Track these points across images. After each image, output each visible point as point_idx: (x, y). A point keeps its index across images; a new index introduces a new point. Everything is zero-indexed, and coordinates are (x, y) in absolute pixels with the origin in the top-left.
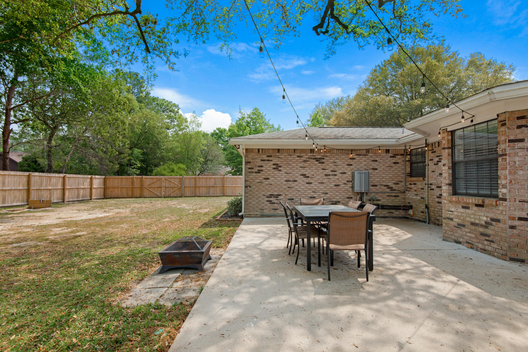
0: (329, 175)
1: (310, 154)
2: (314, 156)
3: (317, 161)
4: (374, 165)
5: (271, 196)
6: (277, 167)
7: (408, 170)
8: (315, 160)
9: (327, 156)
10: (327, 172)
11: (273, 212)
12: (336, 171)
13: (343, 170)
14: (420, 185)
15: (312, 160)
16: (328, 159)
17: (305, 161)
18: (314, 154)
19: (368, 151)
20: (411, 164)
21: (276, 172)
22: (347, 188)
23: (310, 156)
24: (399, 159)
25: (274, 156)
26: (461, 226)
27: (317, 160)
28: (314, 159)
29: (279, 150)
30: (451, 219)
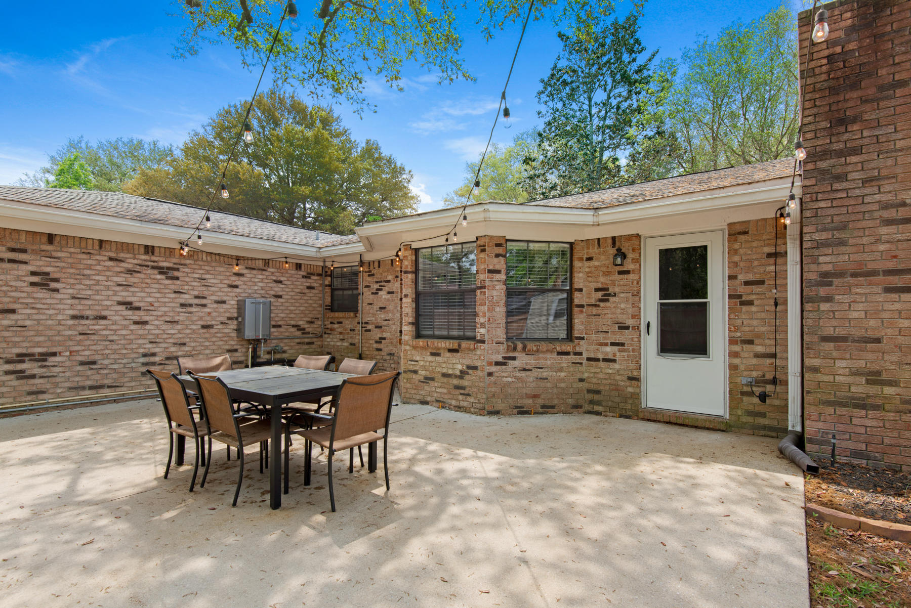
0: (191, 305)
1: (144, 257)
2: (154, 262)
3: (160, 273)
4: (278, 289)
5: (21, 357)
6: (44, 281)
7: (328, 300)
8: (156, 272)
9: (185, 265)
10: (186, 298)
11: (28, 401)
12: (205, 298)
13: (221, 296)
14: (348, 324)
15: (150, 271)
16: (187, 270)
17: (130, 272)
18: (154, 258)
19: (267, 262)
20: (333, 290)
21: (41, 294)
22: (226, 331)
23: (145, 260)
24: (315, 281)
25: (34, 252)
26: (428, 379)
27: (162, 271)
28: (153, 268)
29: (51, 238)
30: (416, 372)
